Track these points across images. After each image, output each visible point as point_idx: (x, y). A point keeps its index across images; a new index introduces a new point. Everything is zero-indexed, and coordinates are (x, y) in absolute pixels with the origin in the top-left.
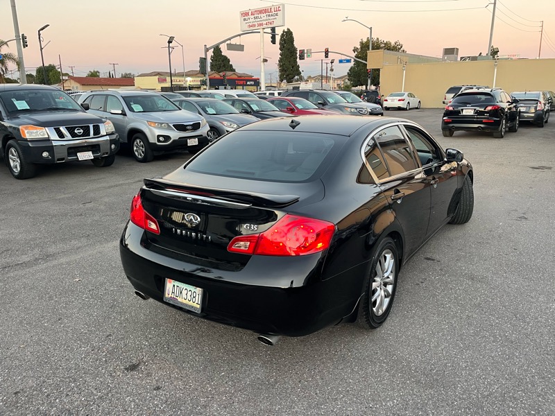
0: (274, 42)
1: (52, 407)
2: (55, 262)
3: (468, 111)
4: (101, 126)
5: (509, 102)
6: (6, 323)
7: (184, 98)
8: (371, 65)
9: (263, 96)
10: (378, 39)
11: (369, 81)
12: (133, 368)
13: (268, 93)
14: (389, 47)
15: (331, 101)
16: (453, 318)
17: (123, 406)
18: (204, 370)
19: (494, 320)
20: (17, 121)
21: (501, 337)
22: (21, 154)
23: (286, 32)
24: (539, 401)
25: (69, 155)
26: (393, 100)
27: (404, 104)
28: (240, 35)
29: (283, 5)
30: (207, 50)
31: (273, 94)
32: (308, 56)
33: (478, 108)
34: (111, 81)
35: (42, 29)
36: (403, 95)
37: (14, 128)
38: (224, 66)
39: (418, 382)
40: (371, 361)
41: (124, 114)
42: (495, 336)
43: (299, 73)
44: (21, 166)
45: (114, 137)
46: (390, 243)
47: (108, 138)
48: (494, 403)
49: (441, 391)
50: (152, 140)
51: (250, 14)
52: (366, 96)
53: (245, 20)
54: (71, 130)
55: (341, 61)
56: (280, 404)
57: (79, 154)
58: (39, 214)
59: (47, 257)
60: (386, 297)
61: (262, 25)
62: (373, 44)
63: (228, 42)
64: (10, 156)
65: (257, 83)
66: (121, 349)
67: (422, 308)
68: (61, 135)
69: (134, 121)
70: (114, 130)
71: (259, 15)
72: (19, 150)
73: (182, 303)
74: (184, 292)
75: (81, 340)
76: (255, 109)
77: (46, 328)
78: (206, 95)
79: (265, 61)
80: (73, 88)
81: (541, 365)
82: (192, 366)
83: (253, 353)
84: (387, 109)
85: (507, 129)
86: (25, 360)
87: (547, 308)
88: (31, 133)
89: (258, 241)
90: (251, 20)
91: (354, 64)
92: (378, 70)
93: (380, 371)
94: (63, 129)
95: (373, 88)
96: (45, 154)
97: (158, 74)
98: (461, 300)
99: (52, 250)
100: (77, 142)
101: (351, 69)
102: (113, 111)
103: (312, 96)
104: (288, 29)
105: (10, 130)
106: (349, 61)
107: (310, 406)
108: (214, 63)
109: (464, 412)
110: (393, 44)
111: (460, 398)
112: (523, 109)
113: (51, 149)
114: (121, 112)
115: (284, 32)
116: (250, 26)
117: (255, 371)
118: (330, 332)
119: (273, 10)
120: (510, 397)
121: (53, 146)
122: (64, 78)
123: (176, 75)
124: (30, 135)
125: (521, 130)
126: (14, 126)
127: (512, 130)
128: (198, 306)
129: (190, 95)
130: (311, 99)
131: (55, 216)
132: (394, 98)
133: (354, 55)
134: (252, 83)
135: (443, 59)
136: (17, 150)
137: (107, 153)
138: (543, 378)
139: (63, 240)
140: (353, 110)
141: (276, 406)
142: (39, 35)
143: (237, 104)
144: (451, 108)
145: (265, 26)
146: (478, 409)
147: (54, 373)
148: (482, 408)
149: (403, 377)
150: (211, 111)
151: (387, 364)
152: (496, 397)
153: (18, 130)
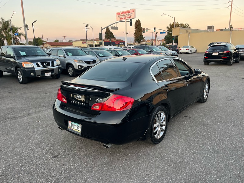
0: (131, 25)
1: (22, 171)
2: (31, 116)
3: (215, 54)
4: (55, 62)
5: (235, 49)
6: (9, 139)
7: (91, 50)
8: (174, 34)
9: (126, 48)
10: (178, 22)
11: (174, 41)
12: (55, 157)
13: (128, 47)
14: (183, 26)
15: (154, 50)
16: (191, 141)
17: (49, 171)
18: (83, 158)
19: (209, 142)
20: (21, 60)
21: (211, 149)
22: (22, 74)
23: (138, 21)
24: (222, 175)
25: (42, 74)
26: (184, 49)
27: (188, 51)
28: (116, 23)
29: (135, 10)
30: (102, 29)
31: (130, 48)
32: (147, 31)
33: (220, 52)
34: (63, 44)
35: (34, 22)
36: (188, 47)
37: (20, 63)
38: (111, 36)
39: (170, 165)
40: (152, 157)
41: (65, 57)
42: (208, 148)
43: (143, 39)
44: (22, 78)
45: (60, 66)
46: (163, 108)
47: (57, 67)
48: (201, 175)
49: (179, 169)
50: (76, 67)
51: (121, 14)
52: (172, 48)
53: (118, 16)
54: (42, 64)
55: (161, 33)
56: (111, 172)
57: (45, 74)
58: (28, 98)
59: (28, 114)
60: (161, 131)
61: (125, 18)
62: (175, 25)
63: (111, 26)
64: (18, 74)
65: (124, 43)
66: (52, 149)
67: (178, 136)
68: (38, 66)
69: (68, 60)
70: (60, 63)
71: (125, 14)
72: (22, 72)
73: (74, 131)
74: (75, 126)
75: (37, 146)
76: (120, 54)
77: (24, 141)
78: (101, 49)
79: (127, 33)
80: (48, 47)
81: (226, 161)
82: (79, 157)
83: (104, 153)
84: (181, 53)
85: (234, 61)
86: (14, 153)
87: (235, 137)
88: (27, 65)
89: (102, 105)
90: (121, 16)
91: (167, 34)
92: (178, 36)
93: (155, 161)
94: (39, 63)
95: (175, 44)
96: (32, 74)
97: (83, 40)
98: (196, 133)
99: (31, 112)
100: (45, 68)
101: (166, 36)
102: (60, 56)
103: (146, 48)
104: (139, 20)
105: (18, 64)
106: (164, 33)
107: (123, 174)
108: (107, 35)
109: (188, 178)
110: (184, 25)
111: (187, 172)
112: (241, 53)
113: (34, 71)
114: (63, 56)
115: (137, 21)
116: (120, 19)
117: (104, 159)
118: (137, 145)
119: (130, 12)
120: (209, 173)
121: (35, 70)
122: (44, 43)
123: (90, 40)
124: (26, 66)
125: (241, 62)
126: (20, 62)
127: (237, 62)
128: (80, 132)
129: (94, 49)
130: (145, 49)
131: (34, 98)
132: (184, 48)
133: (167, 30)
134: (123, 43)
135: (207, 31)
136: (21, 72)
137: (57, 73)
138: (226, 166)
139: (35, 108)
140: (164, 54)
141: (109, 173)
142: (33, 25)
143: (113, 52)
144: (208, 52)
145: (127, 19)
146: (194, 177)
147: (25, 158)
148: (196, 177)
149: (164, 163)
150: (101, 55)
151: (159, 158)
152: (203, 173)
153: (21, 64)
